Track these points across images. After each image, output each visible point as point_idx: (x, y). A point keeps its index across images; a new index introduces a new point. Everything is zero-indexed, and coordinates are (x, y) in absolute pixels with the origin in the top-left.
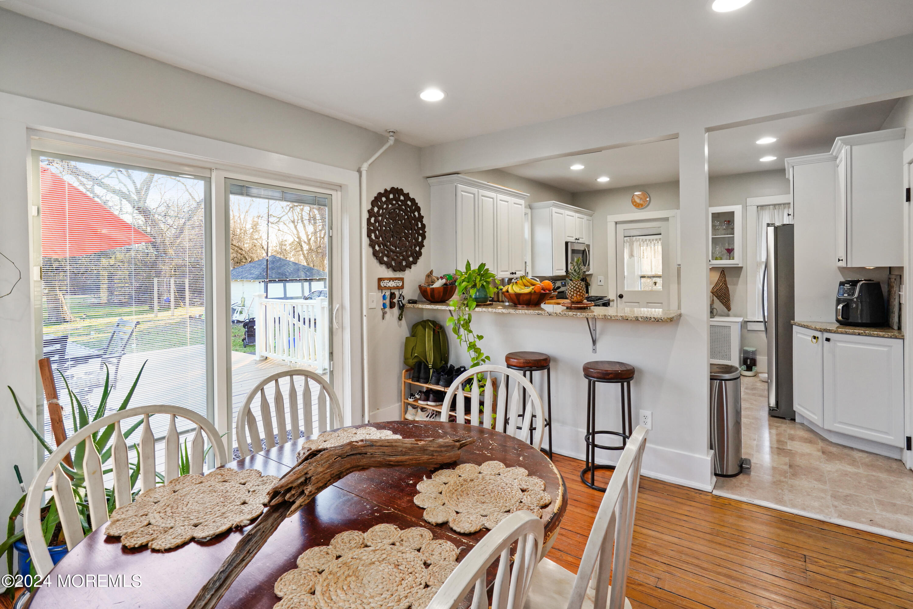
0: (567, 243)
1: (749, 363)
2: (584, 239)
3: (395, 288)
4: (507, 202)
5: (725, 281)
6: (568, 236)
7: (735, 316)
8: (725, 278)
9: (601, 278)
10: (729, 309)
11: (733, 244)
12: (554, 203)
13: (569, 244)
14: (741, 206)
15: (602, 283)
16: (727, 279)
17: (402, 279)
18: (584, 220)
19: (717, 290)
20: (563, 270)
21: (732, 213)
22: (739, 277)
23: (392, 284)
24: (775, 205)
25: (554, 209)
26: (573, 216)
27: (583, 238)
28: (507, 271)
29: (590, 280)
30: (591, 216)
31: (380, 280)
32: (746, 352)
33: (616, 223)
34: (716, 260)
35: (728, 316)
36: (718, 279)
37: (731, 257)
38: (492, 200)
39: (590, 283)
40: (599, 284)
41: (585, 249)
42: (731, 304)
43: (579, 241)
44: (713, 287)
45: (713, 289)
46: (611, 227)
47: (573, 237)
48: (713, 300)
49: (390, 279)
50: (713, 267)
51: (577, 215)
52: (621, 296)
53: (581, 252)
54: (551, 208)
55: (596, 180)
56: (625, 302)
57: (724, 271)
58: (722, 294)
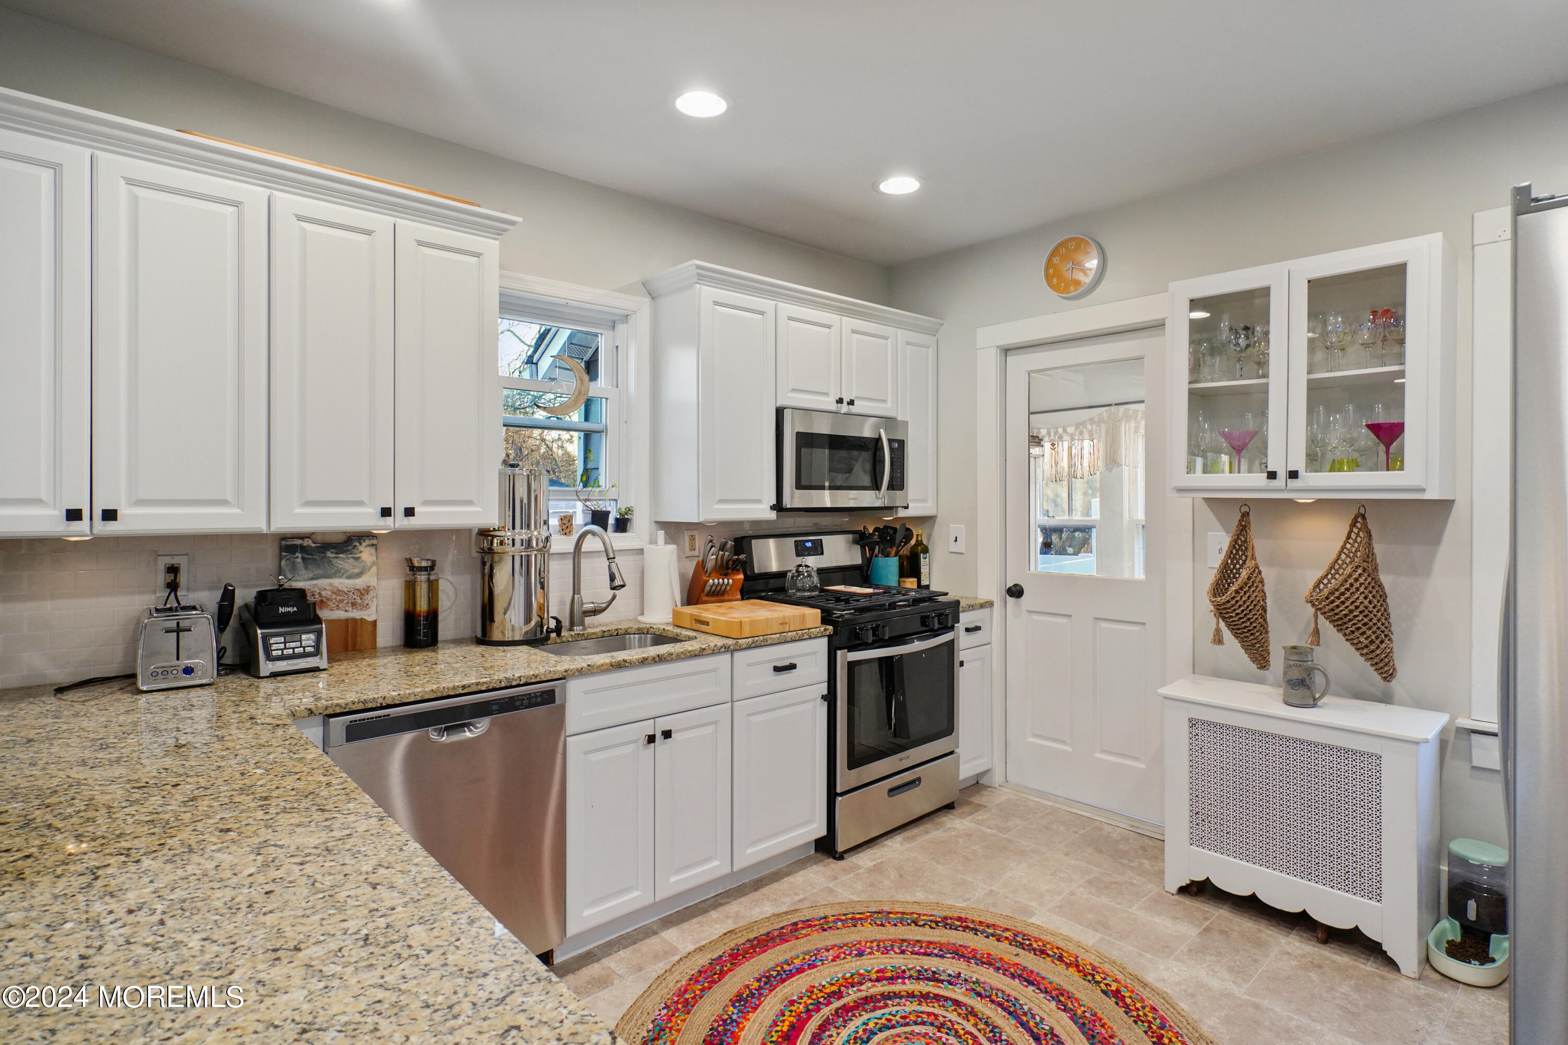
0: (780, 412)
1: (1472, 915)
2: (889, 405)
4: (368, 233)
5: (1369, 556)
6: (794, 390)
7: (1421, 703)
8: (1370, 544)
9: (959, 529)
10: (1386, 669)
11: (1401, 404)
12: (698, 267)
13: (787, 415)
15: (961, 547)
16: (1378, 548)
18: (892, 342)
19: (1332, 593)
20: (757, 501)
21: (1398, 274)
22: (1436, 541)
25: (711, 292)
26: (829, 327)
27: (885, 401)
28: (358, 503)
29: (929, 537)
30: (933, 332)
32: (1458, 861)
33: (1006, 351)
34: (1331, 470)
35: (1386, 698)
36: (1338, 548)
37: (1393, 462)
38: (231, 209)
39: (928, 547)
40: (954, 547)
41: (880, 436)
42: (1396, 656)
43: (853, 409)
44: (1320, 582)
45: (1317, 585)
47: (820, 393)
48: (1316, 632)
50: (1319, 501)
51: (850, 322)
52: (1016, 592)
53: (871, 446)
54: (698, 286)
55: (875, 186)
56: (1030, 612)
57: (1363, 517)
58: (1351, 612)
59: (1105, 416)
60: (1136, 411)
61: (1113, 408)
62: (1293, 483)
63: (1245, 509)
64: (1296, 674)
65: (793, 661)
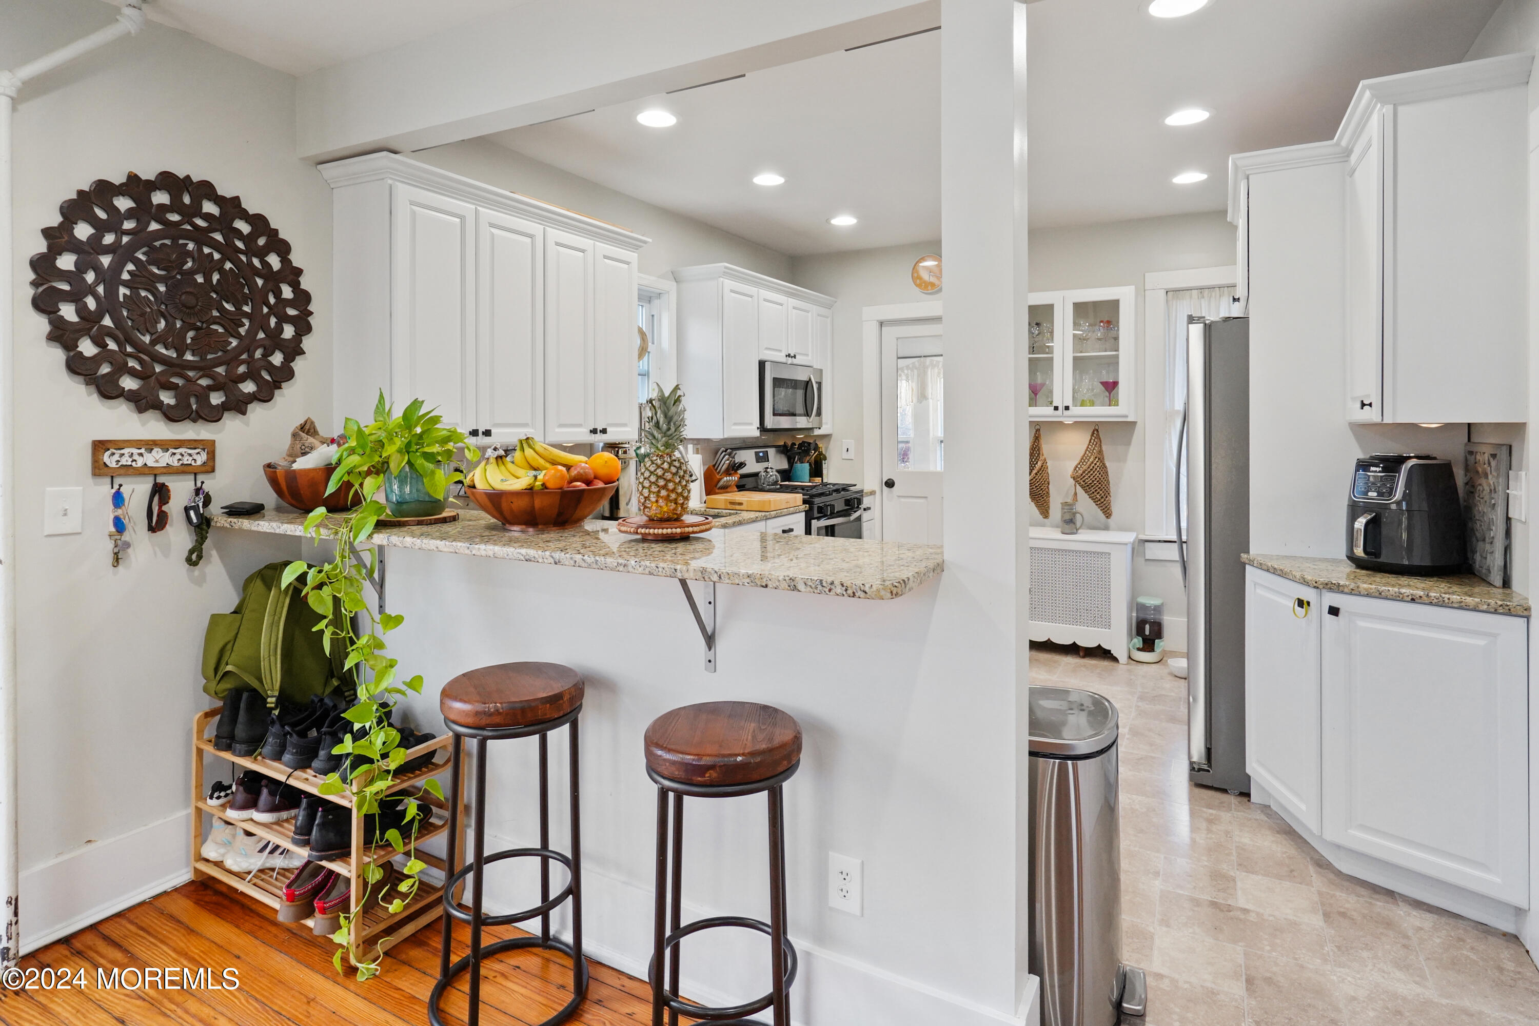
0: (762, 365)
1: (1147, 633)
2: (810, 358)
3: (169, 470)
4: (583, 251)
5: (1100, 452)
6: (767, 349)
7: (1122, 529)
8: (1100, 446)
9: (850, 443)
10: (1107, 513)
11: (1116, 370)
12: (726, 268)
13: (768, 365)
14: (1133, 288)
15: (851, 455)
16: (1104, 448)
17: (209, 447)
18: (810, 314)
19: (1084, 472)
20: (751, 424)
21: (1114, 305)
22: (1129, 443)
23: (157, 458)
24: (1201, 289)
25: (729, 284)
26: (781, 305)
27: (807, 355)
28: (580, 426)
29: (826, 449)
30: (829, 307)
31: (100, 446)
32: (1141, 607)
33: (881, 324)
34: (1082, 405)
35: (1106, 528)
36: (1085, 448)
37: (1112, 400)
38: (528, 240)
39: (827, 456)
40: (845, 455)
41: (810, 379)
42: (1112, 504)
43: (795, 361)
44: (1077, 467)
45: (1075, 469)
46: (870, 331)
47: (780, 351)
48: (1076, 494)
49: (150, 445)
50: (1079, 422)
51: (792, 302)
52: (890, 484)
53: (803, 385)
54: (722, 279)
55: (828, 221)
56: (899, 496)
57: (1097, 431)
58: (1093, 481)
59: (917, 364)
60: (938, 362)
61: (922, 359)
62: (1066, 413)
63: (1038, 427)
64: (1067, 517)
65: (791, 527)
